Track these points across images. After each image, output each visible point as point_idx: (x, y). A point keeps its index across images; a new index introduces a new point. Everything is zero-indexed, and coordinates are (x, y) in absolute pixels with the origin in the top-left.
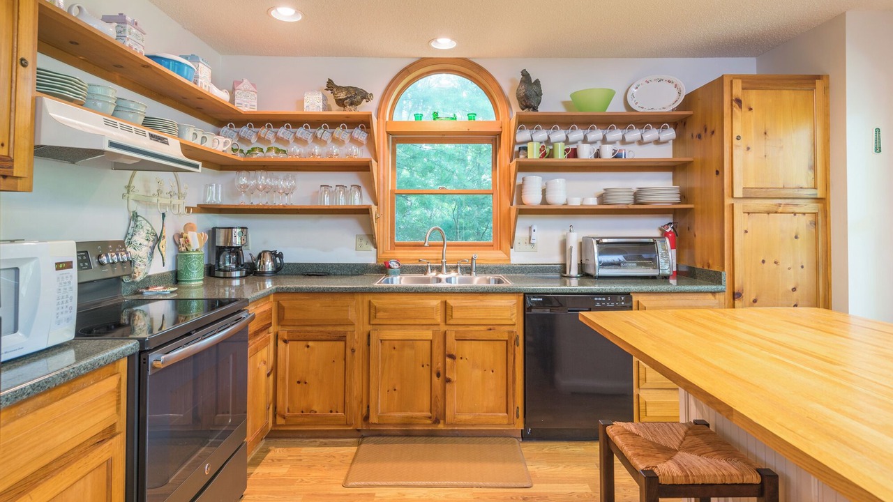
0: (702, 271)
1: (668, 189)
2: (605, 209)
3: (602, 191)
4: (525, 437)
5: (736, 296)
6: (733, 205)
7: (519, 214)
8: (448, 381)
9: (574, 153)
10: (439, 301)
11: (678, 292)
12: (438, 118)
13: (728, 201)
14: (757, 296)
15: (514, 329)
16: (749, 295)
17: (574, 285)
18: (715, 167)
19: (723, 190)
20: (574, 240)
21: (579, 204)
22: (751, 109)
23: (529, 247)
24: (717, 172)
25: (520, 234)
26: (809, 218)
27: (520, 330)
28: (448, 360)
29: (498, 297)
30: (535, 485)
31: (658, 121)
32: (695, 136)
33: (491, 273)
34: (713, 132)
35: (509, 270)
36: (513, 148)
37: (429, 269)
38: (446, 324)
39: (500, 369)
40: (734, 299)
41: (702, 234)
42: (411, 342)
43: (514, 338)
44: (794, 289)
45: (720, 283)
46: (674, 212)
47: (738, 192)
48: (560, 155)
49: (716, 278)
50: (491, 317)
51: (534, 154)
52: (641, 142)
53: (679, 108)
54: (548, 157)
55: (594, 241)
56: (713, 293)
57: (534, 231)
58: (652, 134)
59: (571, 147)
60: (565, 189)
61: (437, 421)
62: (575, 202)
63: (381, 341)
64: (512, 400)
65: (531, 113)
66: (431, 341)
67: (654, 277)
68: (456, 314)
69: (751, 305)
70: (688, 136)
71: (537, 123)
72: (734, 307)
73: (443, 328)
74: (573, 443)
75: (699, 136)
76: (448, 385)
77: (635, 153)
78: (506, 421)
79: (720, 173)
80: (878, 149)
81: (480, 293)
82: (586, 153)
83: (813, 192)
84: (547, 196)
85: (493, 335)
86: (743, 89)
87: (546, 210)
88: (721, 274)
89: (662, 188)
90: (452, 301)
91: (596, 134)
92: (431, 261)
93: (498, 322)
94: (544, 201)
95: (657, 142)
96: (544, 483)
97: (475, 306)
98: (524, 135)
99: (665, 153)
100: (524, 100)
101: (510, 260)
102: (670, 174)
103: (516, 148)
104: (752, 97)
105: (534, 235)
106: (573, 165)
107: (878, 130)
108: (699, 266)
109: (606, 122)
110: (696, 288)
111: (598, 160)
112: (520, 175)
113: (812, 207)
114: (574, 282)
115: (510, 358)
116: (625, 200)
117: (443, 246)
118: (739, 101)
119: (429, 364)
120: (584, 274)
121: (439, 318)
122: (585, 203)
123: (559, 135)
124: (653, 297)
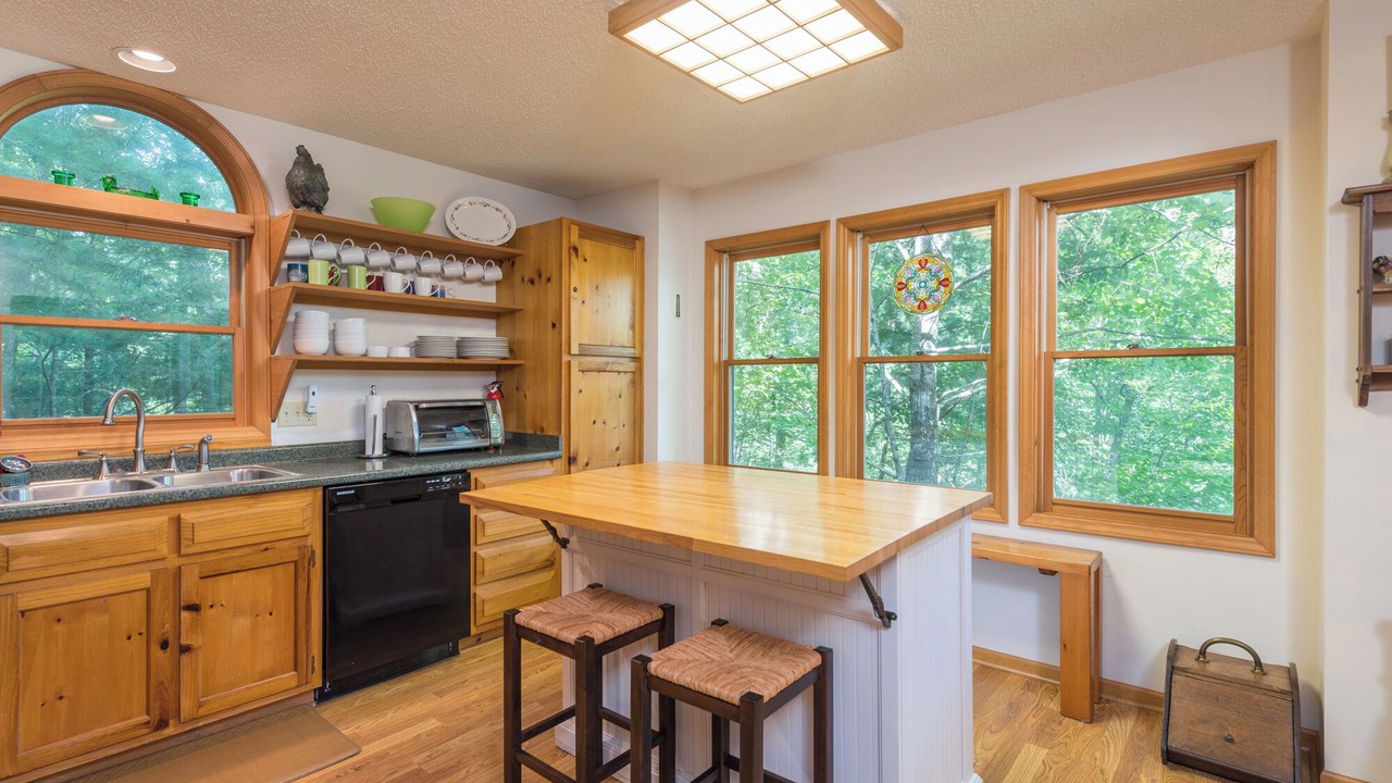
0: (535, 436)
1: (491, 340)
2: (421, 364)
3: (416, 339)
4: (322, 696)
5: (571, 460)
6: (569, 362)
7: (297, 368)
8: (186, 649)
9: (379, 284)
10: (166, 518)
11: (518, 463)
12: (116, 188)
13: (565, 358)
14: (589, 459)
15: (309, 541)
16: (582, 460)
17: (376, 468)
18: (550, 319)
19: (561, 345)
20: (377, 405)
21: (385, 356)
22: (585, 260)
23: (303, 418)
24: (554, 326)
25: (292, 399)
26: (629, 376)
27: (316, 542)
28: (185, 615)
29: (281, 496)
30: (363, 748)
31: (481, 255)
32: (526, 280)
33: (235, 464)
34: (549, 280)
35: (269, 457)
36: (279, 264)
37: (105, 467)
38: (180, 555)
39: (285, 608)
40: (569, 464)
41: (535, 395)
42: (101, 600)
43: (308, 554)
44: (618, 449)
45: (557, 449)
46: (498, 369)
47: (575, 350)
48: (359, 283)
49: (552, 443)
50: (269, 530)
51: (318, 276)
52: (462, 279)
53: (509, 244)
54: (337, 285)
55: (411, 407)
56: (551, 460)
57: (314, 393)
58: (475, 270)
59: (376, 274)
60: (361, 334)
61: (162, 724)
62: (379, 353)
63: (23, 613)
64: (305, 648)
65: (313, 214)
66: (148, 590)
67: (486, 449)
68: (200, 536)
69: (584, 470)
70: (517, 279)
71: (318, 231)
72: (569, 473)
73: (174, 561)
74: (393, 681)
75: (532, 282)
76: (185, 658)
77: (458, 293)
78: (294, 683)
79: (557, 325)
80: (678, 315)
81: (250, 494)
82: (395, 284)
83: (631, 351)
84: (337, 342)
85: (269, 557)
86: (580, 237)
87: (334, 364)
88: (558, 438)
89: (486, 339)
90: (190, 515)
91: (407, 261)
92: (109, 453)
93: (281, 536)
94: (334, 347)
95: (481, 281)
96: (375, 740)
97: (240, 516)
98: (299, 246)
99: (488, 296)
100: (303, 194)
101: (270, 440)
102: (493, 323)
103: (285, 265)
104: (587, 247)
105: (313, 400)
106: (375, 300)
107: (678, 296)
108: (530, 431)
109: (420, 246)
110: (536, 456)
111: (410, 296)
112: (296, 308)
113: (631, 366)
114: (379, 465)
115: (303, 586)
116: (446, 352)
117: (138, 422)
118: (576, 250)
119: (144, 631)
120: (392, 452)
121: (164, 549)
122: (393, 355)
123: (354, 254)
124: (492, 472)
